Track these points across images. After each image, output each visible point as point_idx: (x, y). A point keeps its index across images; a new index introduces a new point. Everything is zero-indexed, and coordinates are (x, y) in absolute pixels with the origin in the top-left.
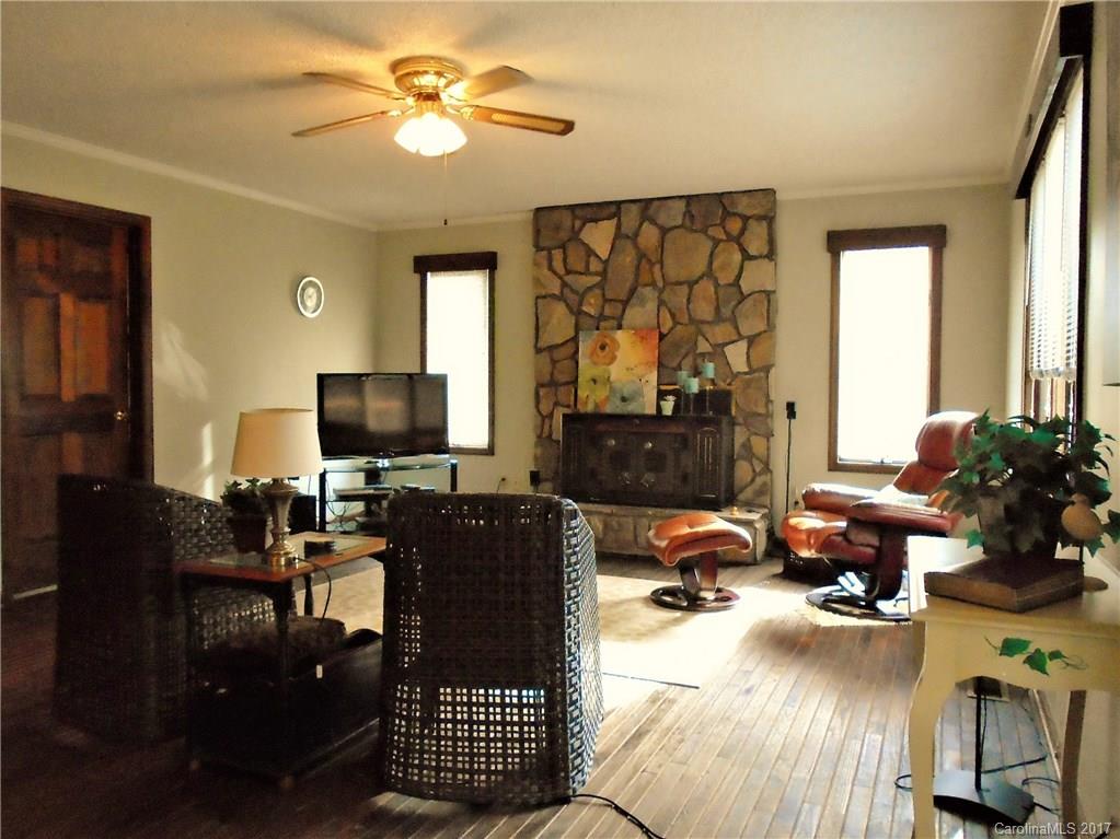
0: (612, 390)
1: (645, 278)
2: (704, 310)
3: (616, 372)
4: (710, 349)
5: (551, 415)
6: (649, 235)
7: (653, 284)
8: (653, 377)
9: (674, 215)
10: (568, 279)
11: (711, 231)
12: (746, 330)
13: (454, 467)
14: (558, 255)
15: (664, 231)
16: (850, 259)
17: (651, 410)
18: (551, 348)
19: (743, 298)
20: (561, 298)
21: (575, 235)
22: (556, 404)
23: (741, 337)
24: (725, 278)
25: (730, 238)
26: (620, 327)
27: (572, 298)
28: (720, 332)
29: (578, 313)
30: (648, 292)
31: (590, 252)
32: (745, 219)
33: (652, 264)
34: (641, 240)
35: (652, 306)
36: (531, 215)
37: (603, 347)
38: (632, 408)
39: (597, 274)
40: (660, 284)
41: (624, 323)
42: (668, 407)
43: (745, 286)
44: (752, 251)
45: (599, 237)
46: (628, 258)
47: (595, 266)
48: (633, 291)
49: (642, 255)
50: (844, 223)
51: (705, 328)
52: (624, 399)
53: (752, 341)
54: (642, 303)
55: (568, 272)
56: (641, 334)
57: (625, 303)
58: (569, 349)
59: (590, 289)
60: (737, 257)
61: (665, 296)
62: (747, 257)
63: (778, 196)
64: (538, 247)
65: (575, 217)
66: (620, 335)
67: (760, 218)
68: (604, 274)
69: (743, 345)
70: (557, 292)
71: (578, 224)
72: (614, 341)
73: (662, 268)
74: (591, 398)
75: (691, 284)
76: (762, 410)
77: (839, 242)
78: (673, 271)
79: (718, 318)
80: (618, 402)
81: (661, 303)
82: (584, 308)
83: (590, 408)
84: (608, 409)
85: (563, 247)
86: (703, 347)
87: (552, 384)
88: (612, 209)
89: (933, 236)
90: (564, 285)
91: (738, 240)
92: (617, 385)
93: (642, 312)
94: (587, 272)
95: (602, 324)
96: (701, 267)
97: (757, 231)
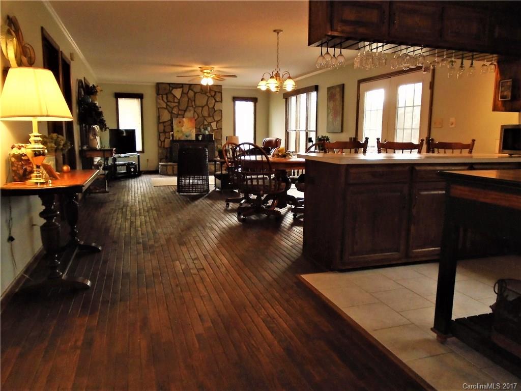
0: (183, 134)
1: (190, 104)
2: (206, 114)
3: (183, 129)
4: (207, 123)
5: (164, 141)
6: (191, 94)
7: (192, 106)
8: (194, 130)
9: (198, 89)
10: (169, 103)
11: (207, 94)
12: (216, 119)
13: (139, 156)
14: (165, 97)
15: (195, 93)
16: (237, 103)
17: (194, 139)
18: (164, 122)
19: (215, 111)
20: (166, 109)
21: (170, 92)
22: (166, 138)
23: (215, 121)
24: (211, 106)
25: (212, 96)
26: (184, 117)
27: (170, 109)
28: (210, 120)
29: (171, 113)
30: (191, 108)
31: (175, 96)
32: (216, 92)
33: (192, 101)
34: (189, 95)
35: (192, 112)
36: (155, 84)
37: (180, 122)
38: (189, 138)
39: (176, 103)
40: (194, 106)
41: (185, 116)
42: (200, 138)
43: (216, 108)
44: (217, 100)
45: (177, 93)
46: (185, 99)
47: (176, 101)
48: (187, 107)
49: (189, 99)
50: (236, 95)
51: (206, 119)
52: (187, 136)
53: (217, 122)
54: (190, 111)
55: (168, 102)
56: (190, 119)
57: (185, 111)
58: (169, 123)
59: (174, 107)
60: (214, 101)
61: (195, 110)
62: (216, 101)
63: (223, 87)
64: (158, 94)
65: (170, 86)
66: (184, 119)
67: (219, 92)
68: (179, 103)
69: (215, 123)
70: (165, 107)
71: (171, 88)
72: (183, 121)
73: (195, 102)
74: (178, 136)
75: (203, 107)
76: (220, 139)
77: (235, 99)
78: (198, 103)
79: (209, 116)
80: (185, 137)
81: (195, 111)
82: (173, 112)
83: (177, 139)
84: (183, 139)
85: (167, 94)
86: (206, 123)
87: (164, 132)
88: (181, 86)
89: (254, 100)
90: (167, 105)
91: (214, 97)
92: (185, 133)
93: (189, 114)
94: (174, 102)
95: (179, 116)
96: (205, 103)
97: (218, 95)
